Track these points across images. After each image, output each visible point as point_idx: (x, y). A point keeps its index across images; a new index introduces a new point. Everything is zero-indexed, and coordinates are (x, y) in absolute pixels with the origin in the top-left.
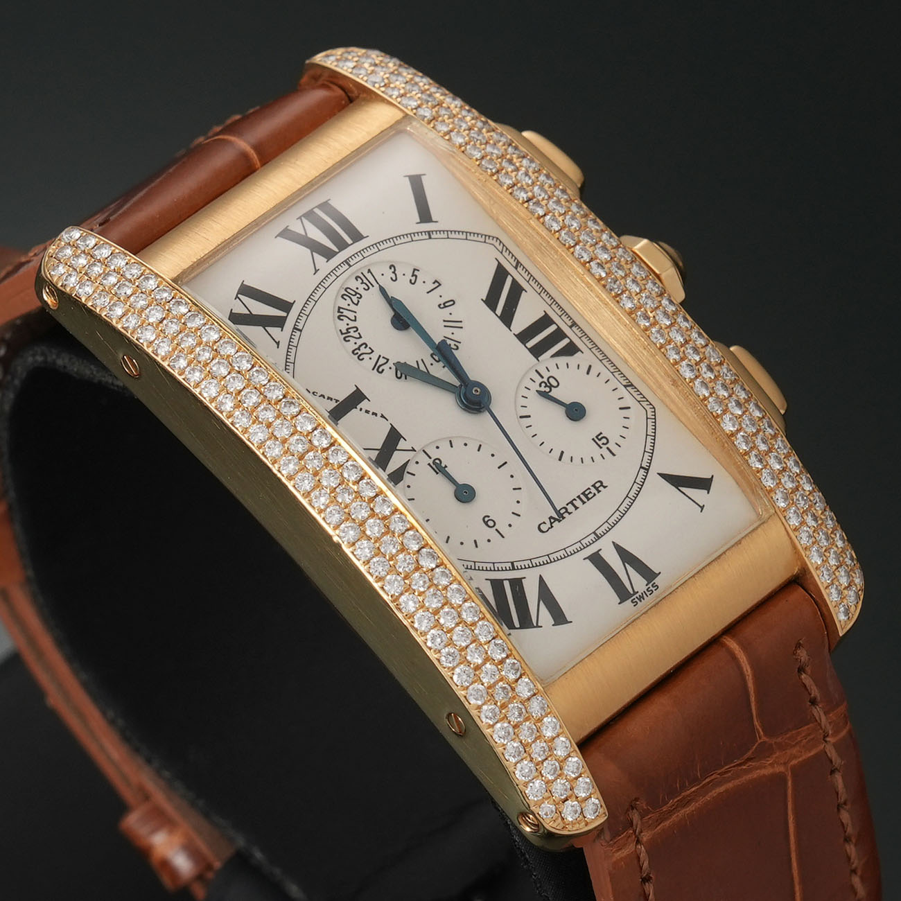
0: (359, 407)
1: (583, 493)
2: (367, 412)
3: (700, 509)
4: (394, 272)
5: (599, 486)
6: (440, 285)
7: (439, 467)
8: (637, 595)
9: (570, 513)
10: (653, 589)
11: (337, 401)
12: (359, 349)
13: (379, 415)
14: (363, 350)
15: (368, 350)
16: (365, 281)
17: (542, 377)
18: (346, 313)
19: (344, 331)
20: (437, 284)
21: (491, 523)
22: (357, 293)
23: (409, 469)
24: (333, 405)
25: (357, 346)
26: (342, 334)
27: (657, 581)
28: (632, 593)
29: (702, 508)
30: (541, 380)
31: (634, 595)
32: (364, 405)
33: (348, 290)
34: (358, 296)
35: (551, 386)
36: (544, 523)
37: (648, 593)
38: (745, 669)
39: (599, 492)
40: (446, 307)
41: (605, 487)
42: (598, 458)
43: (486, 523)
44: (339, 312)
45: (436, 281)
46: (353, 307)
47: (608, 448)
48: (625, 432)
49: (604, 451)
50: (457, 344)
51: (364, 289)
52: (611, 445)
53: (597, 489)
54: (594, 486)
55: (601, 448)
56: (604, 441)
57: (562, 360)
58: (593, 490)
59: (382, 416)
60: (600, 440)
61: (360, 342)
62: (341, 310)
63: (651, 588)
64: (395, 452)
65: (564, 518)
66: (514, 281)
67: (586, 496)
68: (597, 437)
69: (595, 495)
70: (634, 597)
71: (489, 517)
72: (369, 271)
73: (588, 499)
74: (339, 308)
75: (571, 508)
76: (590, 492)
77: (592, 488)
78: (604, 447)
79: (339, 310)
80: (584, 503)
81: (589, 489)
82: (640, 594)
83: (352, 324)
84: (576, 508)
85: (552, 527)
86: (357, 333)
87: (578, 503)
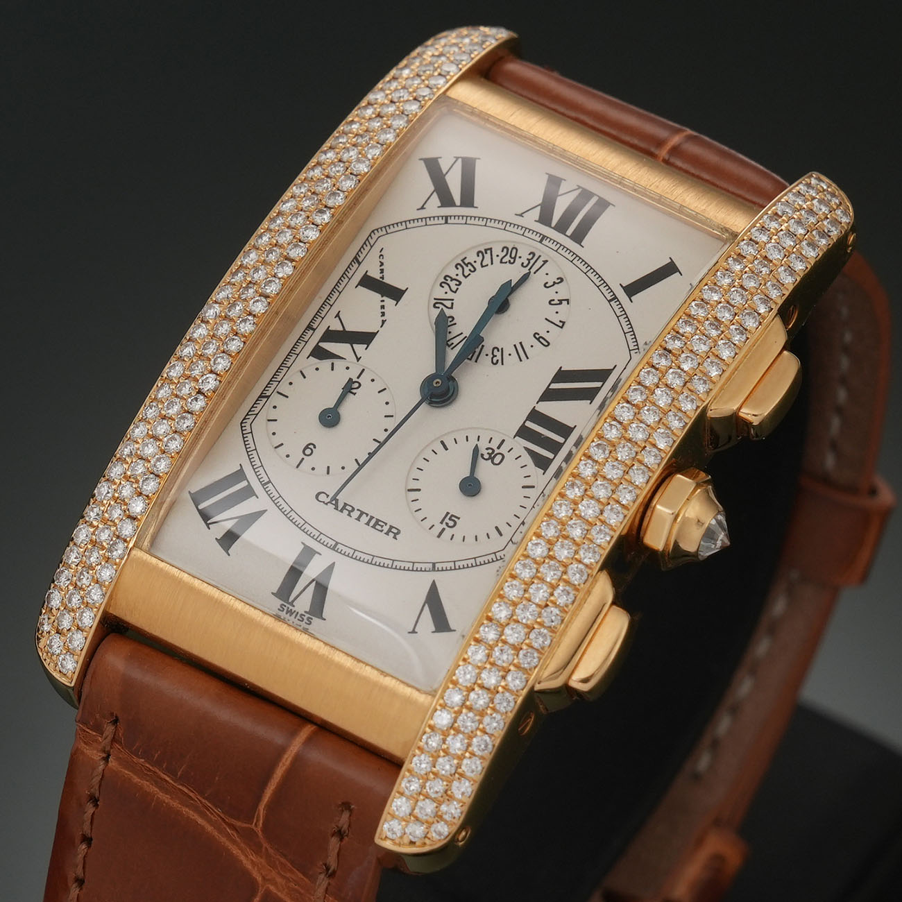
0: (384, 298)
1: (378, 521)
2: (383, 307)
3: (411, 630)
4: (555, 283)
5: (394, 532)
6: (562, 327)
7: (349, 388)
8: (291, 607)
9: (349, 515)
10: (305, 620)
11: (383, 278)
12: (452, 279)
13: (384, 318)
14: (453, 284)
15: (454, 288)
16: (532, 262)
17: (499, 448)
18: (488, 256)
19: (466, 261)
20: (561, 324)
21: (308, 452)
22: (515, 258)
23: (336, 362)
24: (377, 276)
25: (454, 277)
26: (463, 261)
27: (315, 620)
28: (290, 600)
29: (414, 632)
30: (495, 448)
31: (289, 603)
32: (389, 302)
33: (514, 251)
34: (512, 261)
35: (491, 458)
36: (328, 496)
37: (298, 617)
38: (286, 756)
39: (387, 534)
40: (538, 339)
41: (395, 538)
42: (427, 524)
43: (307, 447)
44: (486, 250)
45: (564, 323)
46: (497, 260)
47: (444, 529)
48: (470, 539)
49: (438, 528)
50: (500, 361)
51: (523, 263)
52: (448, 532)
53: (390, 531)
54: (391, 527)
55: (442, 523)
56: (451, 523)
57: (527, 459)
58: (386, 529)
59: (383, 322)
60: (450, 519)
61: (461, 278)
62: (489, 252)
63: (305, 618)
64: (349, 345)
65: (341, 511)
66: (598, 389)
67: (377, 524)
68: (452, 516)
69: (382, 531)
70: (287, 605)
71: (315, 447)
72: (545, 262)
73: (374, 527)
74: (491, 249)
75: (356, 514)
76: (382, 526)
77: (388, 527)
78: (444, 526)
79: (488, 249)
80: (368, 524)
81: (386, 524)
82: (294, 609)
83: (477, 265)
84: (358, 519)
85: (326, 504)
86: (470, 272)
87: (364, 519)
